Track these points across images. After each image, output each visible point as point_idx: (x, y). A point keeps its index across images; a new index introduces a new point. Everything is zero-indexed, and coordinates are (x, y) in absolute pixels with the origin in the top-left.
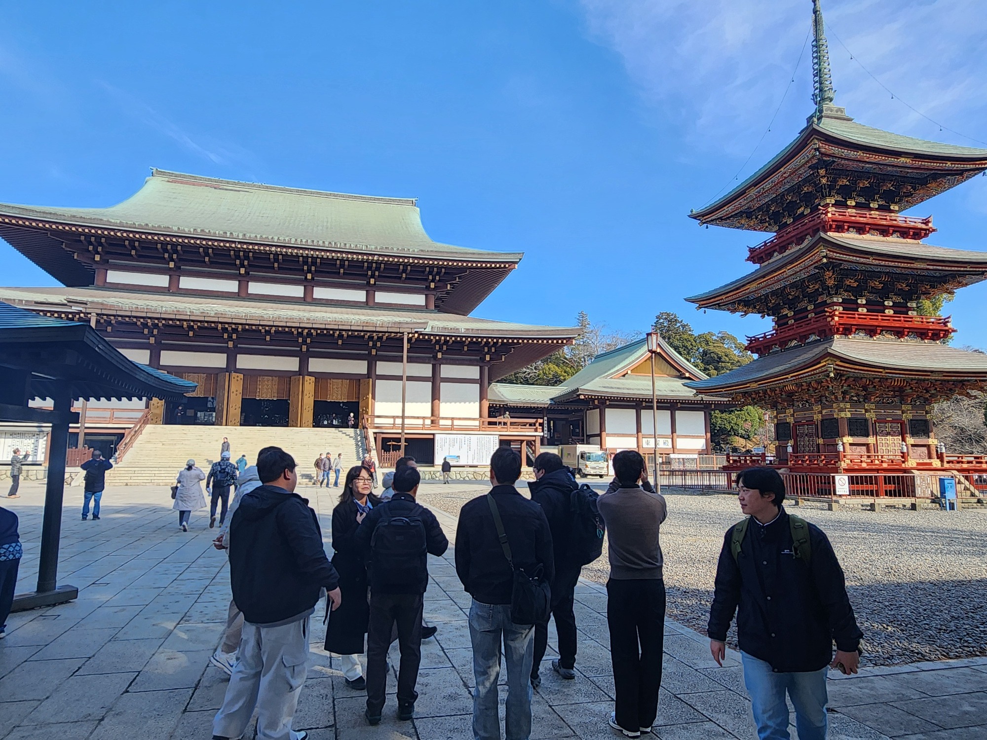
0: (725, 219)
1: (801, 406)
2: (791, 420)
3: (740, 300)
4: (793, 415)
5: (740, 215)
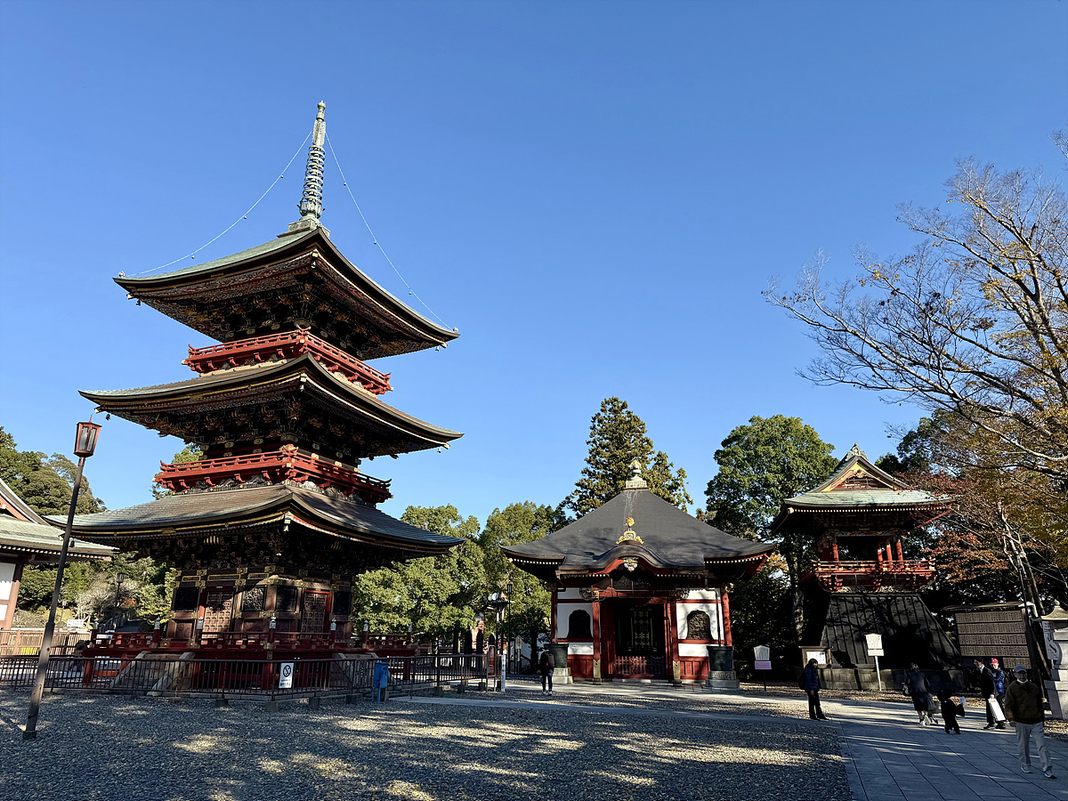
0: (167, 302)
1: (219, 567)
2: (201, 584)
3: (165, 412)
4: (205, 578)
5: (189, 303)
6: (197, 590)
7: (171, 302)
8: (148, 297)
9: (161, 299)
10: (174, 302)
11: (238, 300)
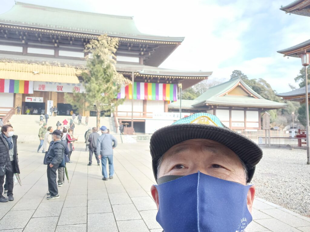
5: (309, 7)
7: (302, 9)
8: (293, 11)
9: (298, 10)
10: (303, 9)
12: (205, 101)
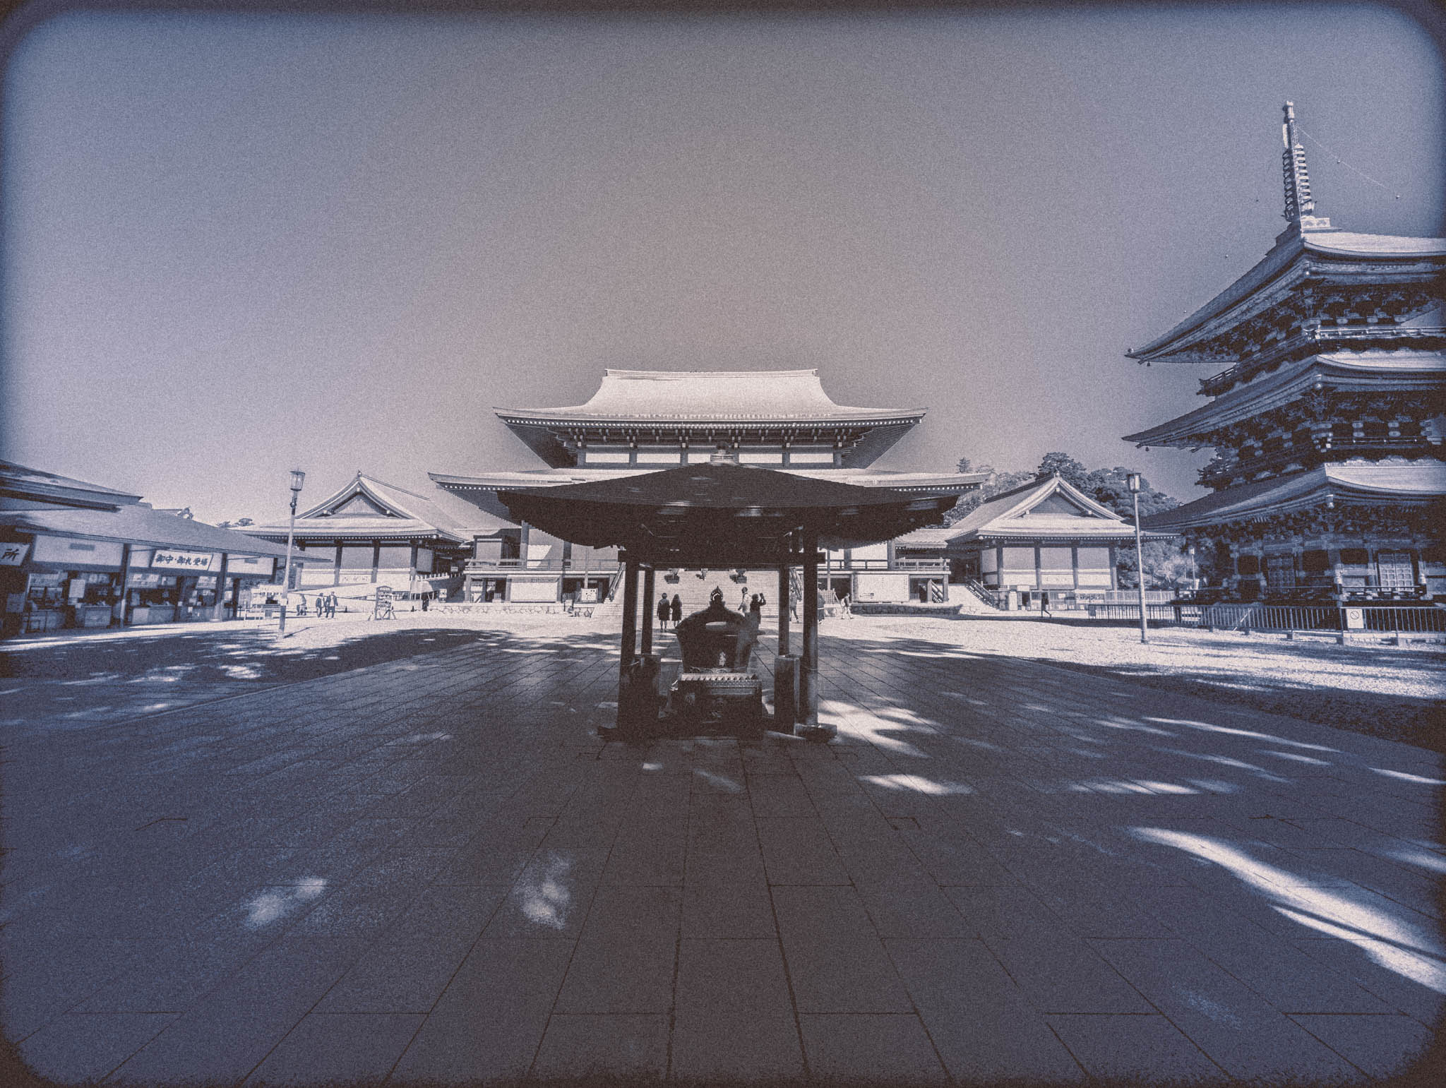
2: (1258, 553)
6: (1257, 558)
7: (1174, 353)
8: (1155, 357)
11: (1235, 329)
12: (977, 531)
